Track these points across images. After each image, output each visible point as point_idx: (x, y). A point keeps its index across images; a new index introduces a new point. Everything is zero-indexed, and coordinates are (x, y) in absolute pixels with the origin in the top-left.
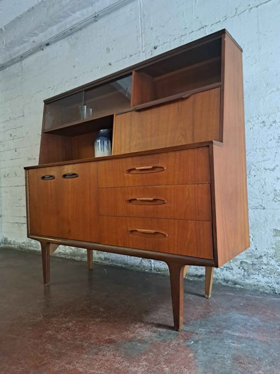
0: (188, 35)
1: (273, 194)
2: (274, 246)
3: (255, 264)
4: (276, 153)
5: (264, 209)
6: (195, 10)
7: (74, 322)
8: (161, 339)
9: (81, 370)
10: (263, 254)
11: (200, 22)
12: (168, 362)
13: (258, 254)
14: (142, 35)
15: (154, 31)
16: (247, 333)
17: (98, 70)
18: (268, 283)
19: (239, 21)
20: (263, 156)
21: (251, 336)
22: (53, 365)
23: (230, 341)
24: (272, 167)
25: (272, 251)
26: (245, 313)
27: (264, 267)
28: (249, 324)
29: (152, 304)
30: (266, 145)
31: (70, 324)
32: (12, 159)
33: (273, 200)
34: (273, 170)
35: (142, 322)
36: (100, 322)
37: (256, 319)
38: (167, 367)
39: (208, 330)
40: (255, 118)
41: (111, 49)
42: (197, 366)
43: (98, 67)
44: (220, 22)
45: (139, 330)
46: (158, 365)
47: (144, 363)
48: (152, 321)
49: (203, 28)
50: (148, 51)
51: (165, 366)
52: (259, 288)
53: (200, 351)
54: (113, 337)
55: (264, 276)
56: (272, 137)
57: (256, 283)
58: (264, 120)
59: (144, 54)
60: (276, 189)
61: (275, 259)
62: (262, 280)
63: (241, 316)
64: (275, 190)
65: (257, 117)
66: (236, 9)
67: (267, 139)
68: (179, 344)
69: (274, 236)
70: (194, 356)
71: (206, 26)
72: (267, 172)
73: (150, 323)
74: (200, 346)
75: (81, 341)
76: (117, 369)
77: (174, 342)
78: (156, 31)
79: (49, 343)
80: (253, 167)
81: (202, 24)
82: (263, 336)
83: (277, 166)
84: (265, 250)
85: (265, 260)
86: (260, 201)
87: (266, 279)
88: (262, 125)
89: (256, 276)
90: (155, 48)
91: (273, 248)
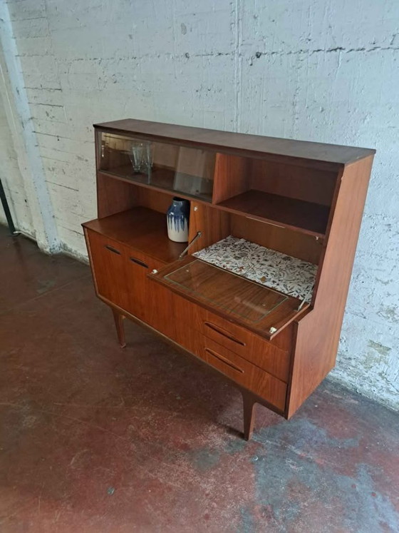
0: (310, 53)
1: (378, 308)
2: (366, 355)
3: (342, 363)
4: (395, 266)
5: (365, 318)
6: (329, 9)
7: (153, 414)
8: (230, 451)
9: (161, 481)
10: (353, 357)
11: (334, 38)
12: (233, 481)
13: (348, 356)
14: (238, 23)
15: (258, 24)
16: (308, 452)
17: (168, 58)
18: (351, 381)
19: (393, 60)
20: (378, 264)
21: (311, 458)
22: (139, 472)
23: (291, 461)
24: (386, 280)
25: (364, 358)
26: (315, 421)
27: (351, 368)
28: (315, 439)
29: (227, 395)
30: (385, 253)
31: (150, 417)
32: (55, 149)
33: (377, 313)
34: (386, 283)
35: (215, 422)
36: (178, 416)
37: (323, 432)
38: (231, 487)
39: (275, 443)
40: (379, 217)
41: (188, 29)
42: (256, 489)
43: (169, 54)
44: (363, 49)
45: (212, 434)
46: (223, 483)
47: (213, 480)
48: (225, 423)
49: (335, 50)
50: (247, 56)
51: (229, 486)
52: (342, 383)
53: (262, 472)
54: (188, 441)
55: (349, 375)
56: (395, 247)
57: (340, 378)
58: (390, 223)
59: (240, 59)
60: (384, 303)
61: (364, 365)
62: (346, 378)
63: (311, 426)
64: (382, 305)
65: (383, 215)
66: (394, 36)
67: (388, 247)
68: (244, 460)
69: (369, 346)
70: (255, 477)
71: (341, 49)
72: (377, 284)
73: (223, 425)
74: (263, 464)
75: (160, 443)
76: (190, 483)
77: (241, 457)
78: (261, 24)
79: (133, 442)
80: (363, 272)
81: (335, 43)
82: (322, 458)
83: (391, 281)
84: (355, 354)
85: (353, 362)
86: (362, 310)
87: (350, 378)
88: (387, 228)
89: (341, 373)
90: (258, 56)
91: (364, 356)
